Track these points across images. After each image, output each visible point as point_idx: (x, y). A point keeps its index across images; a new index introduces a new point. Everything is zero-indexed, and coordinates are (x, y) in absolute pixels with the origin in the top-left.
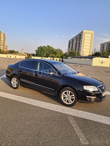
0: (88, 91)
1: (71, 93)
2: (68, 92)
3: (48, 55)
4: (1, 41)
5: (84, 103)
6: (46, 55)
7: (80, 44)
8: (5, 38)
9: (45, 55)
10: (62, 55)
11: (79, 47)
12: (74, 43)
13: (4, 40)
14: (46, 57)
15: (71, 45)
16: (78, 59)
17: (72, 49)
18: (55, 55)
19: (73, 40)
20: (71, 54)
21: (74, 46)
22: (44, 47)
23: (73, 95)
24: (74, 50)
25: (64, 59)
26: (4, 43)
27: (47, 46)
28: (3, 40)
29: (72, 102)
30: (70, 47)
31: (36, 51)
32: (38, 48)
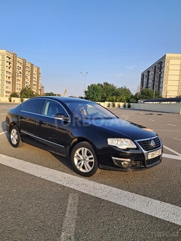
0: (115, 148)
1: (88, 151)
2: (84, 150)
3: (105, 98)
4: (34, 80)
5: (109, 170)
6: (102, 98)
7: (160, 78)
8: (39, 73)
9: (100, 98)
10: (129, 97)
11: (159, 82)
12: (151, 77)
13: (38, 77)
14: (101, 101)
15: (145, 80)
16: (157, 103)
17: (147, 87)
18: (117, 98)
19: (149, 72)
20: (145, 94)
21: (150, 81)
22: (99, 85)
23: (92, 156)
24: (150, 89)
25: (131, 104)
26: (38, 82)
27: (104, 83)
28: (36, 77)
29: (91, 169)
30: (144, 84)
31: (86, 92)
32: (89, 87)
